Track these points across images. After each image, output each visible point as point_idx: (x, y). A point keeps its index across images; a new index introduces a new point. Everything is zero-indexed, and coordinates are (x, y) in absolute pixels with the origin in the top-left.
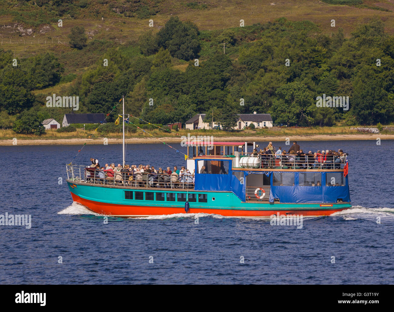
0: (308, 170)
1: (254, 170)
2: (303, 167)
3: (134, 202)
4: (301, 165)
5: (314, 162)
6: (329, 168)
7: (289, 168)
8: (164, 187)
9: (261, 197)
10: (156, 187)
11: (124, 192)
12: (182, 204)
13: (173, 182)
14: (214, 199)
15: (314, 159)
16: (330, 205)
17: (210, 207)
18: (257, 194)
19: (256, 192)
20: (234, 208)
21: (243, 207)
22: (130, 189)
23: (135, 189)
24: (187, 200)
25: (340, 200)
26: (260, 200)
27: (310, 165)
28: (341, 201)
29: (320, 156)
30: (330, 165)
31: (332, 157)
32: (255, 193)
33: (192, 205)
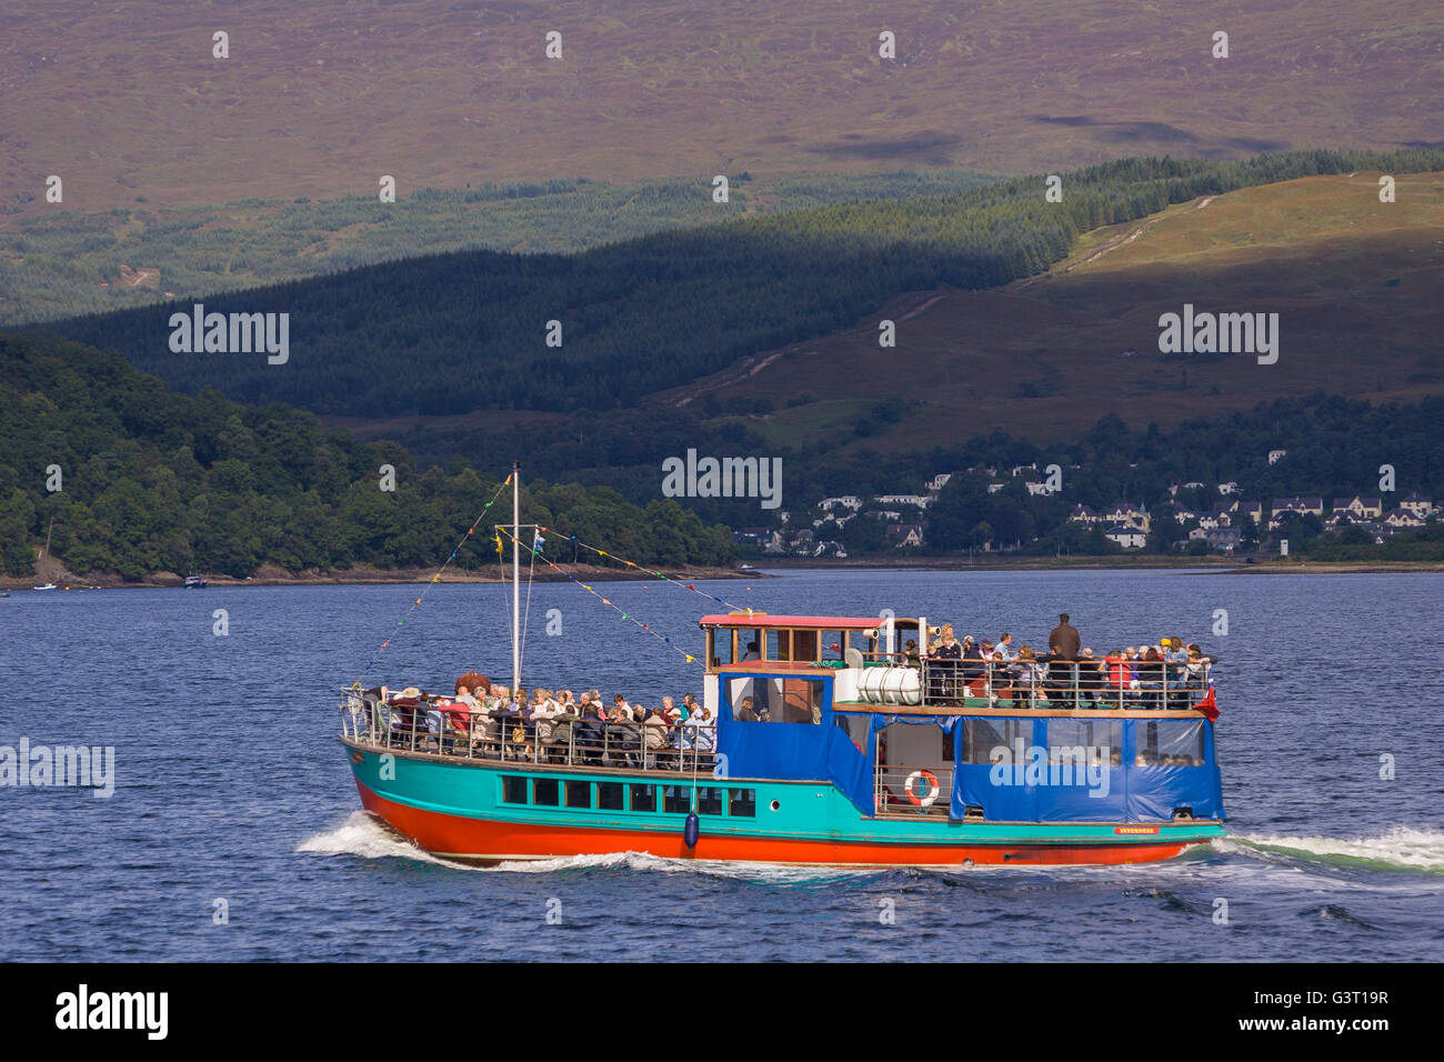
0: (1077, 712)
1: (904, 709)
2: (1063, 703)
3: (530, 812)
4: (1059, 695)
5: (1099, 686)
6: (1150, 706)
7: (1017, 706)
8: (626, 765)
9: (926, 802)
10: (601, 764)
11: (501, 780)
12: (677, 822)
13: (650, 748)
14: (776, 805)
15: (1099, 676)
16: (1148, 831)
17: (763, 832)
18: (915, 790)
19: (909, 783)
20: (837, 836)
21: (867, 835)
22: (517, 770)
23: (533, 771)
24: (693, 807)
25: (1183, 812)
26: (923, 810)
27: (1089, 696)
28: (1188, 818)
29: (1118, 665)
30: (1153, 696)
31: (1159, 667)
32: (907, 788)
33: (709, 824)
